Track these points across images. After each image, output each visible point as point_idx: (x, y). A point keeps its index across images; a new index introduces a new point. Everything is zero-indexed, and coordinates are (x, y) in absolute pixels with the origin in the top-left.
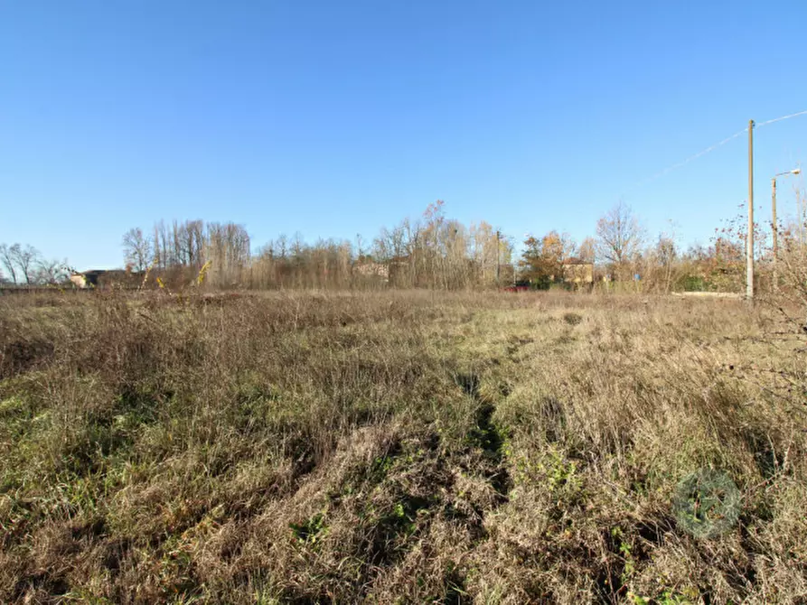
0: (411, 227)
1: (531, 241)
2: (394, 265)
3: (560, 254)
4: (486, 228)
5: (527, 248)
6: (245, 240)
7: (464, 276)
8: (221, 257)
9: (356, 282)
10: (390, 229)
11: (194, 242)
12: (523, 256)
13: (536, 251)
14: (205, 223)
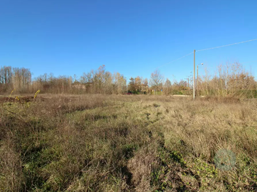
0: (94, 73)
1: (132, 79)
3: (140, 83)
4: (119, 74)
5: (130, 81)
6: (29, 75)
8: (20, 81)
9: (75, 91)
10: (87, 73)
11: (7, 75)
12: (129, 83)
13: (133, 82)
14: (12, 67)
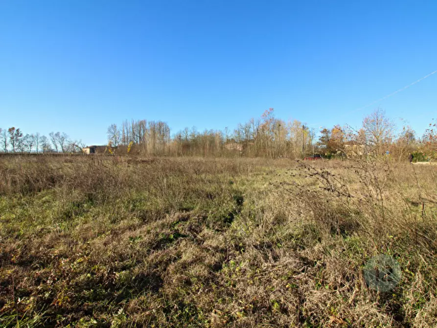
0: (255, 124)
1: (325, 131)
2: (245, 144)
3: (342, 138)
4: (298, 124)
5: (322, 135)
6: (167, 130)
7: (284, 151)
10: (243, 124)
11: (142, 131)
12: (320, 139)
13: (327, 137)
14: (147, 122)
